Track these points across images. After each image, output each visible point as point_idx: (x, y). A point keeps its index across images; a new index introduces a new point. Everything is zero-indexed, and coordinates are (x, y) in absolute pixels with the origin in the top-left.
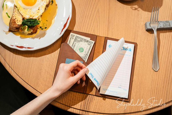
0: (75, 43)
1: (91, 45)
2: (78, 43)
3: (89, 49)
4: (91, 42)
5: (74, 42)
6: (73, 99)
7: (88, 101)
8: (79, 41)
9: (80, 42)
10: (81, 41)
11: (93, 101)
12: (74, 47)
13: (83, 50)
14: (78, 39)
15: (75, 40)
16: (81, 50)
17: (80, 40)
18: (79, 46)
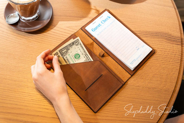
0: (65, 57)
1: (80, 43)
2: (68, 54)
3: (83, 48)
4: (76, 41)
5: (63, 57)
6: (173, 52)
7: (171, 38)
8: (67, 52)
9: (69, 52)
10: (68, 49)
11: (170, 33)
12: (69, 61)
13: (78, 54)
14: (63, 52)
15: (62, 55)
16: (77, 56)
17: (66, 50)
18: (71, 56)
